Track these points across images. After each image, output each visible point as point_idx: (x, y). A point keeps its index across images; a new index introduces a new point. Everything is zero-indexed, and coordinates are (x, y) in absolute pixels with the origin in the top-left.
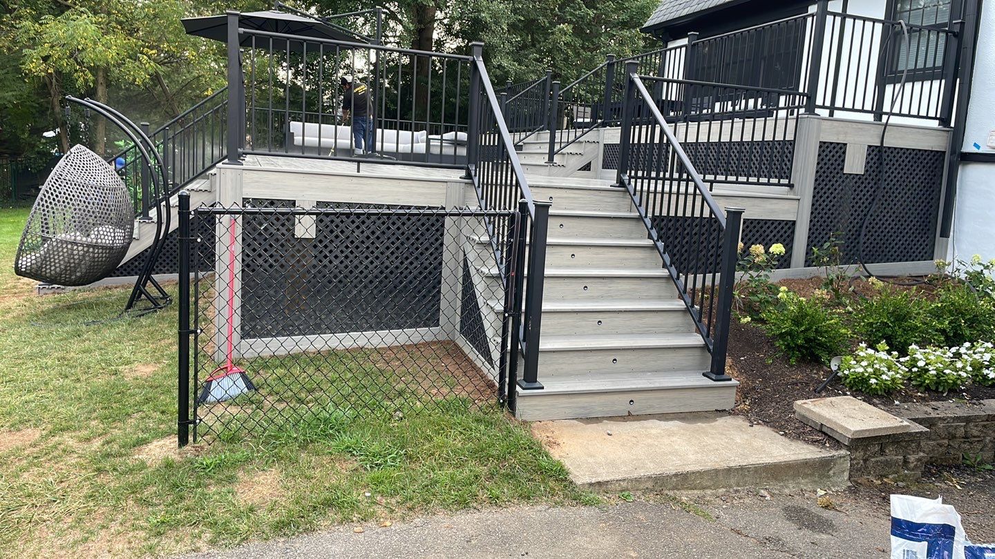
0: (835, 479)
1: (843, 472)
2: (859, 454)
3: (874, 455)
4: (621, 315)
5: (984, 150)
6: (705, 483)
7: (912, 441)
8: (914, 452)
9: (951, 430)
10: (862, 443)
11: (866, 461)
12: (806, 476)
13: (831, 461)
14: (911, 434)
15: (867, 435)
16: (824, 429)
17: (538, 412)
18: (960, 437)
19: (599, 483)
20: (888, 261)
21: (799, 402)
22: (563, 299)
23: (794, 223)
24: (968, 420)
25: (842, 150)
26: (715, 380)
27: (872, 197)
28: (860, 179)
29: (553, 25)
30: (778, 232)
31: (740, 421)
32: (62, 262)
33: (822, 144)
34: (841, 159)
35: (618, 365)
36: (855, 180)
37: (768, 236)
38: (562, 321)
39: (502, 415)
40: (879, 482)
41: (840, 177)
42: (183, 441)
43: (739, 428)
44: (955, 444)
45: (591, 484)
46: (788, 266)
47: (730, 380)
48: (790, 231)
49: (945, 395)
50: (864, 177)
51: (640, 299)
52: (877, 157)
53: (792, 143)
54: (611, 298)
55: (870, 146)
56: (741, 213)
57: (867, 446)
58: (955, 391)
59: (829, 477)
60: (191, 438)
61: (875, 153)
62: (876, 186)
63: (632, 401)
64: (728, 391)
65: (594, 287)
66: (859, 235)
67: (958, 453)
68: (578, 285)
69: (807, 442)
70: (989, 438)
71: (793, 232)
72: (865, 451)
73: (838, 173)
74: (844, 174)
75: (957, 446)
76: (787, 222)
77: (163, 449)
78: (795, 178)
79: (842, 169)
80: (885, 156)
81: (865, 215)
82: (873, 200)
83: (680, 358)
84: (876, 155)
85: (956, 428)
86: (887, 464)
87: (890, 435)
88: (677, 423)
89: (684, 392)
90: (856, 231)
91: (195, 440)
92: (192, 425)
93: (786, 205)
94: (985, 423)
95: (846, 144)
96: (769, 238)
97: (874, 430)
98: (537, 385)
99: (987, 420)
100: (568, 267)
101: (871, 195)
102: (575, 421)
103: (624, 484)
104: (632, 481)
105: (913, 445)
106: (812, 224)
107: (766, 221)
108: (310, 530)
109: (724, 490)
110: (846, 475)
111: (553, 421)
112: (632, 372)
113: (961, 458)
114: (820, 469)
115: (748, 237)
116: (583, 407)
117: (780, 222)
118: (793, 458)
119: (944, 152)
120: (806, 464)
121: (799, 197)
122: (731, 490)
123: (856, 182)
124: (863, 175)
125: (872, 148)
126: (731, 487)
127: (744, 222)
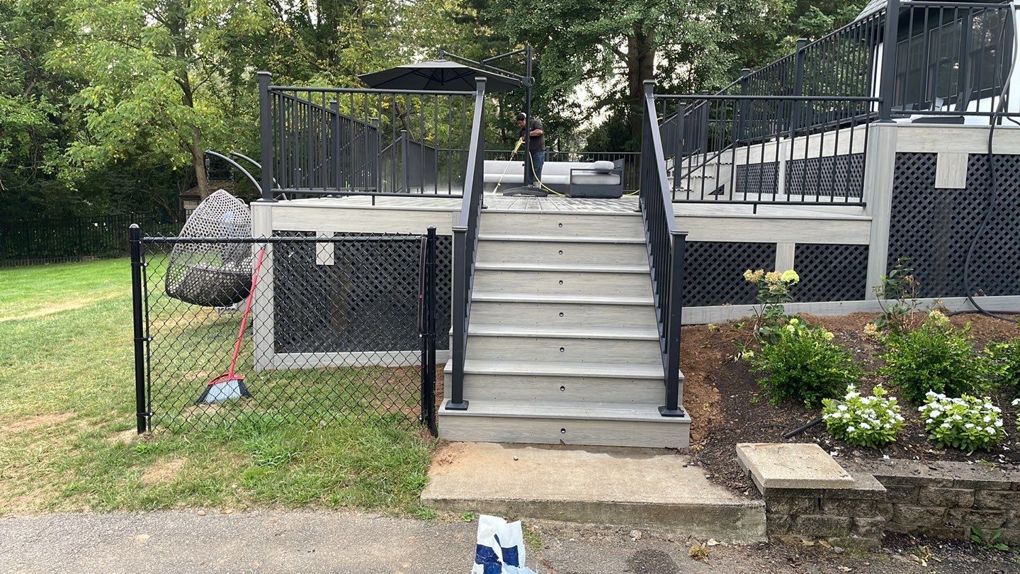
0: (744, 531)
1: (757, 525)
2: (782, 508)
3: (805, 511)
4: (586, 343)
6: (569, 516)
8: (866, 514)
9: (949, 496)
10: (780, 494)
11: (794, 517)
12: (702, 523)
13: (738, 510)
14: (856, 492)
15: (786, 486)
16: (752, 477)
17: (461, 433)
18: (967, 507)
19: (445, 500)
20: (1011, 293)
21: (739, 445)
22: (537, 325)
23: (867, 248)
24: (977, 486)
25: (931, 161)
26: (663, 415)
27: (981, 216)
28: (960, 194)
30: (846, 258)
31: (678, 461)
33: (900, 156)
34: (931, 171)
35: (566, 393)
36: (953, 196)
37: (831, 262)
38: (520, 346)
40: (812, 543)
41: (931, 193)
42: (141, 428)
43: (667, 468)
44: (958, 514)
46: (863, 297)
47: (683, 416)
48: (863, 256)
49: (968, 455)
50: (968, 192)
51: (625, 327)
52: (985, 167)
53: (863, 156)
54: (591, 326)
55: (974, 155)
56: (685, 236)
57: (793, 499)
58: (984, 450)
59: (736, 528)
61: (981, 162)
62: (986, 202)
63: (563, 430)
64: (679, 428)
65: (570, 314)
66: (964, 262)
67: (963, 525)
68: (554, 312)
69: (728, 488)
70: (1014, 512)
71: (866, 258)
72: (792, 505)
73: (926, 188)
74: (936, 189)
75: (960, 517)
76: (857, 247)
78: (866, 198)
79: (933, 183)
80: (996, 166)
81: (972, 238)
82: (983, 219)
83: (641, 389)
84: (983, 165)
85: (957, 494)
86: (823, 523)
87: (824, 490)
89: (625, 424)
90: (960, 256)
91: (150, 428)
93: (854, 227)
94: (1005, 493)
95: (937, 154)
96: (833, 265)
97: (797, 481)
98: (462, 406)
99: (1011, 489)
100: (556, 293)
101: (979, 214)
102: (499, 445)
103: (474, 505)
105: (863, 505)
106: (893, 248)
107: (827, 246)
109: (593, 525)
110: (761, 529)
112: (583, 401)
113: (968, 533)
114: (725, 517)
115: (804, 264)
116: (510, 432)
117: (847, 247)
118: (689, 501)
120: (702, 509)
121: (870, 218)
122: (601, 527)
123: (955, 199)
124: (966, 189)
125: (976, 157)
126: (602, 523)
127: (798, 246)
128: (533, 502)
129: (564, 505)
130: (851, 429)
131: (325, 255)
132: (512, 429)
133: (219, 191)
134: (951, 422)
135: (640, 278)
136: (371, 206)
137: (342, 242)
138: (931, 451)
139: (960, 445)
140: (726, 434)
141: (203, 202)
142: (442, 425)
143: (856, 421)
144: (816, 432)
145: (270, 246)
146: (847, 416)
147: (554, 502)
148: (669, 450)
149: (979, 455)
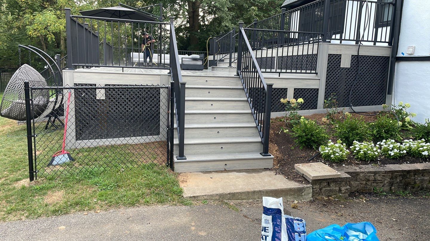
0: (305, 197)
1: (309, 194)
2: (317, 186)
3: (325, 187)
4: (228, 129)
5: (405, 55)
6: (243, 197)
7: (343, 181)
8: (344, 186)
9: (367, 177)
10: (317, 181)
11: (321, 189)
12: (291, 195)
13: (303, 189)
14: (341, 178)
15: (319, 178)
16: (304, 176)
17: (184, 169)
18: (372, 180)
19: (194, 197)
20: (363, 105)
21: (296, 165)
22: (205, 123)
23: (318, 89)
24: (375, 173)
25: (339, 57)
26: (263, 156)
27: (355, 78)
28: (348, 70)
29: (250, 7)
30: (311, 94)
31: (272, 173)
32: (18, 111)
33: (330, 55)
34: (339, 61)
35: (223, 150)
36: (346, 70)
37: (306, 95)
38: (201, 132)
39: (167, 170)
40: (327, 198)
41: (339, 69)
42: (32, 179)
43: (270, 176)
44: (369, 183)
45: (190, 197)
46: (316, 108)
47: (271, 156)
48: (316, 93)
49: (368, 162)
50: (351, 69)
51: (239, 122)
52: (356, 60)
53: (317, 55)
54: (226, 122)
55: (353, 55)
56: (272, 85)
57: (321, 183)
58: (373, 161)
59: (302, 196)
60: (35, 178)
61: (355, 58)
62: (356, 73)
63: (226, 164)
64: (270, 160)
65: (219, 118)
66: (349, 94)
67: (371, 187)
68: (212, 117)
69: (296, 181)
70: (386, 181)
71: (318, 94)
72: (320, 185)
73: (338, 67)
74: (341, 68)
75: (370, 184)
76: (315, 89)
77: (25, 182)
78: (318, 71)
79: (340, 66)
80: (360, 59)
81: (351, 86)
82: (355, 79)
83: (251, 147)
84: (356, 59)
85: (369, 176)
86: (330, 191)
87: (331, 178)
88: (244, 173)
89: (249, 160)
90: (348, 93)
91: (36, 179)
92: (34, 173)
93: (314, 82)
94: (384, 174)
95: (341, 55)
96: (307, 96)
97: (323, 176)
98: (184, 158)
99: (385, 173)
100: (210, 110)
101: (354, 77)
102: (200, 173)
103: (206, 197)
104: (209, 196)
105: (343, 183)
106: (327, 90)
107: (305, 89)
108: (66, 213)
109: (252, 200)
110: (311, 195)
111: (191, 173)
112: (230, 153)
113: (372, 190)
114: (298, 192)
115: (297, 96)
116: (205, 167)
117: (311, 89)
118: (285, 187)
119: (389, 57)
120: (291, 190)
121: (319, 78)
122: (255, 200)
123: (347, 71)
124: (350, 68)
125: (354, 56)
126: (255, 199)
127: (295, 89)
128: (229, 194)
129: (241, 193)
130: (332, 156)
131: (101, 95)
132: (205, 166)
133: (25, 65)
134: (363, 151)
135: (243, 102)
136: (121, 72)
137: (109, 89)
138: (356, 162)
139: (365, 159)
140: (285, 161)
141: (18, 70)
142: (176, 166)
143: (334, 153)
144: (318, 158)
145: (73, 91)
146: (331, 151)
147: (237, 193)
148: (266, 169)
149: (372, 162)
